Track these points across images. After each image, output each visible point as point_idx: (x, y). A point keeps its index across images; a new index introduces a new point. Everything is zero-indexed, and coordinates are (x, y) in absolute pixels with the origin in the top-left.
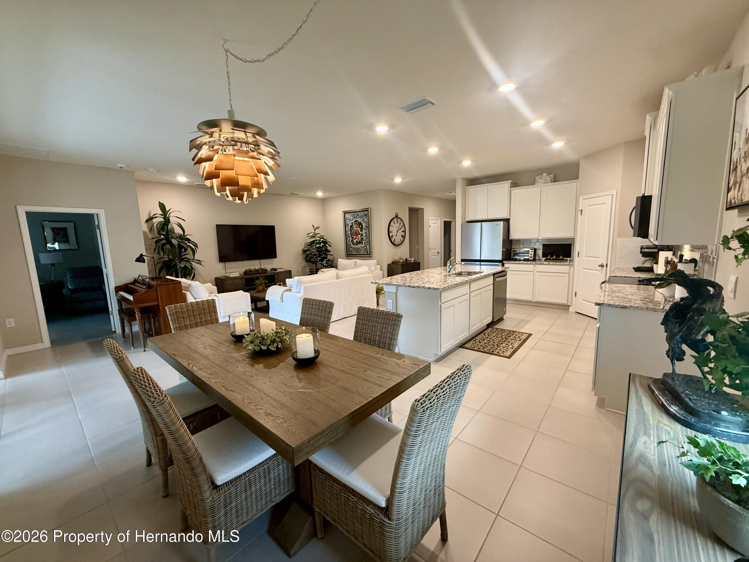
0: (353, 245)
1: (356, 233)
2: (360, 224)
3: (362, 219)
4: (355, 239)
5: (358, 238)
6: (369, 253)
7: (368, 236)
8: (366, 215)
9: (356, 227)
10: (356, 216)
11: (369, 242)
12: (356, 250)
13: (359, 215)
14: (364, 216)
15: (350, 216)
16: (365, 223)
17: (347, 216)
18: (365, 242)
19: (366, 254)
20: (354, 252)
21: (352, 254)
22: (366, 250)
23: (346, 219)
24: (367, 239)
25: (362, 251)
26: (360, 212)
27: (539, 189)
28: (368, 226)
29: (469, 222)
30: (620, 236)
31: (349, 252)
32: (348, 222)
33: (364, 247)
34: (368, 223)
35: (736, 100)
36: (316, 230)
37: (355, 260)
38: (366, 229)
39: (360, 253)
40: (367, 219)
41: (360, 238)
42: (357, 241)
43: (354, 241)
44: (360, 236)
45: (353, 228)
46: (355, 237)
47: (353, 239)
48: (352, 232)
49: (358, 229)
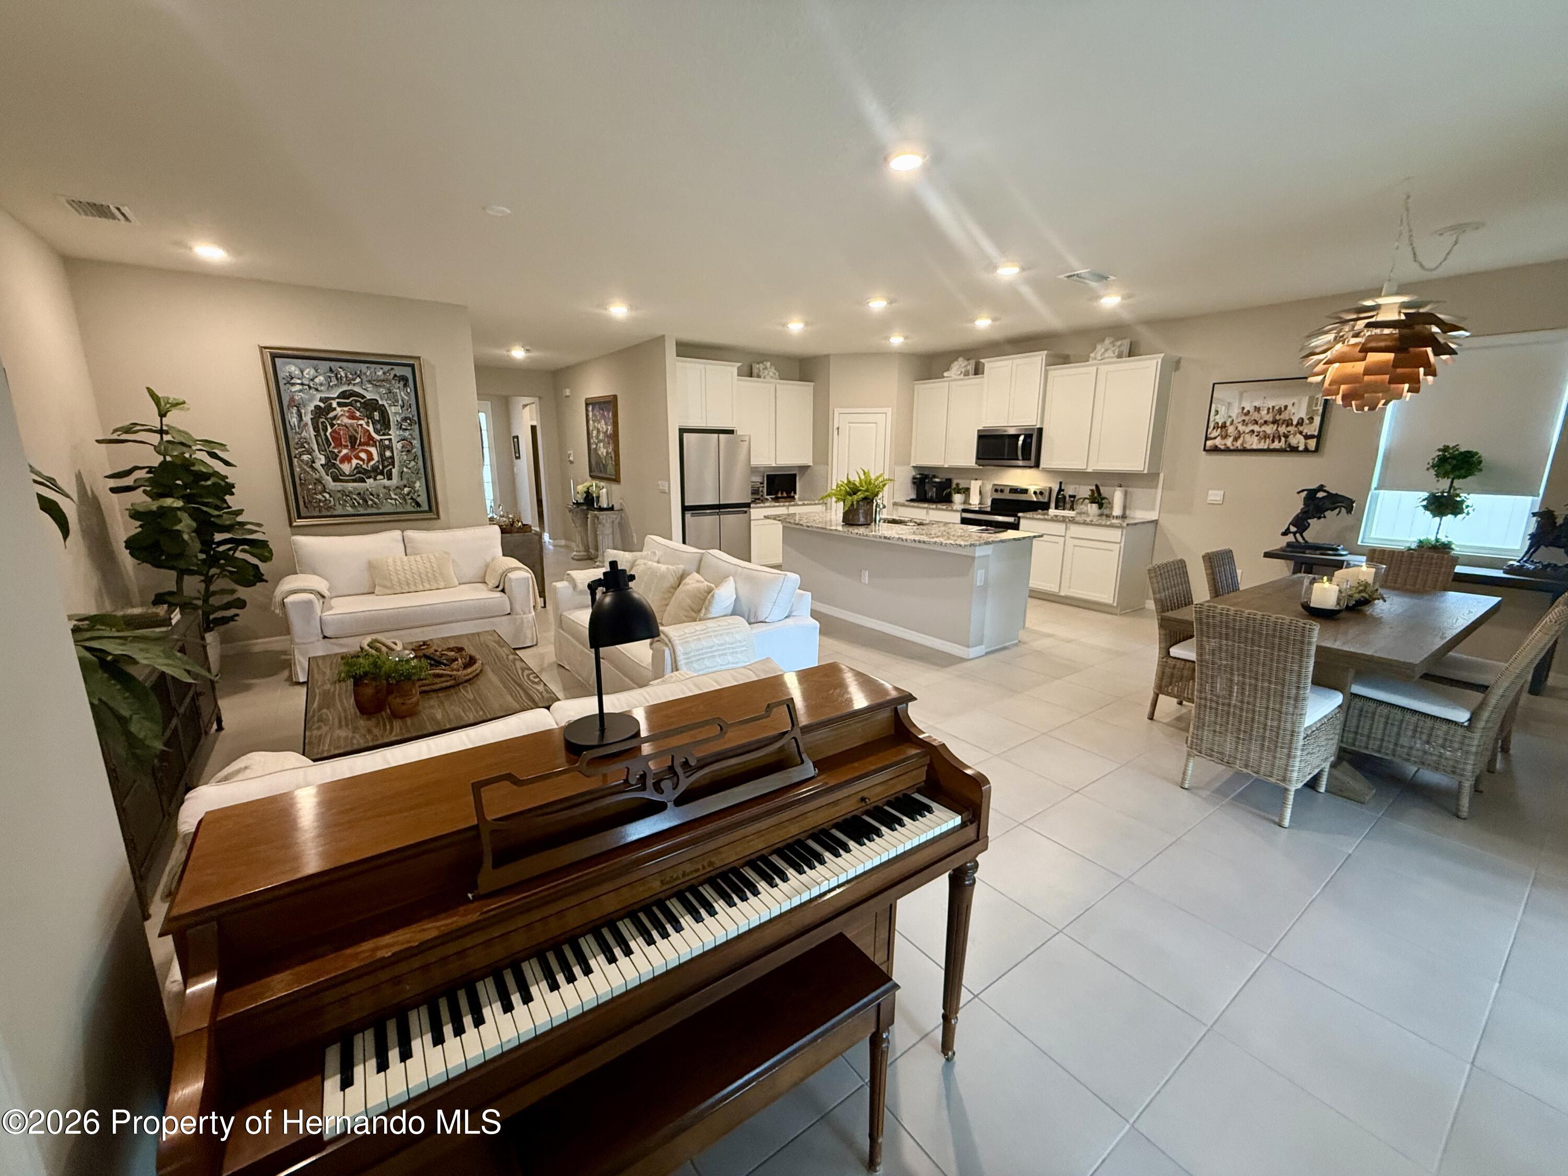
0: (336, 479)
1: (353, 440)
2: (371, 407)
3: (383, 390)
4: (346, 459)
5: (363, 455)
6: (425, 507)
7: (417, 450)
8: (404, 379)
9: (352, 417)
10: (343, 375)
11: (422, 471)
12: (355, 499)
13: (365, 374)
14: (393, 382)
15: (309, 372)
16: (402, 407)
17: (293, 368)
18: (405, 469)
19: (413, 509)
20: (344, 506)
21: (329, 514)
22: (412, 498)
23: (292, 381)
24: (414, 460)
25: (389, 501)
26: (373, 366)
27: (772, 387)
28: (416, 418)
29: (682, 431)
30: (896, 463)
31: (315, 508)
32: (300, 391)
33: (397, 487)
34: (414, 407)
35: (1214, 384)
36: (169, 414)
37: (397, 534)
38: (403, 427)
39: (378, 508)
40: (409, 390)
41: (376, 457)
42: (356, 468)
43: (342, 466)
44: (373, 450)
45: (335, 417)
46: (345, 451)
47: (336, 460)
48: (328, 434)
49: (365, 426)
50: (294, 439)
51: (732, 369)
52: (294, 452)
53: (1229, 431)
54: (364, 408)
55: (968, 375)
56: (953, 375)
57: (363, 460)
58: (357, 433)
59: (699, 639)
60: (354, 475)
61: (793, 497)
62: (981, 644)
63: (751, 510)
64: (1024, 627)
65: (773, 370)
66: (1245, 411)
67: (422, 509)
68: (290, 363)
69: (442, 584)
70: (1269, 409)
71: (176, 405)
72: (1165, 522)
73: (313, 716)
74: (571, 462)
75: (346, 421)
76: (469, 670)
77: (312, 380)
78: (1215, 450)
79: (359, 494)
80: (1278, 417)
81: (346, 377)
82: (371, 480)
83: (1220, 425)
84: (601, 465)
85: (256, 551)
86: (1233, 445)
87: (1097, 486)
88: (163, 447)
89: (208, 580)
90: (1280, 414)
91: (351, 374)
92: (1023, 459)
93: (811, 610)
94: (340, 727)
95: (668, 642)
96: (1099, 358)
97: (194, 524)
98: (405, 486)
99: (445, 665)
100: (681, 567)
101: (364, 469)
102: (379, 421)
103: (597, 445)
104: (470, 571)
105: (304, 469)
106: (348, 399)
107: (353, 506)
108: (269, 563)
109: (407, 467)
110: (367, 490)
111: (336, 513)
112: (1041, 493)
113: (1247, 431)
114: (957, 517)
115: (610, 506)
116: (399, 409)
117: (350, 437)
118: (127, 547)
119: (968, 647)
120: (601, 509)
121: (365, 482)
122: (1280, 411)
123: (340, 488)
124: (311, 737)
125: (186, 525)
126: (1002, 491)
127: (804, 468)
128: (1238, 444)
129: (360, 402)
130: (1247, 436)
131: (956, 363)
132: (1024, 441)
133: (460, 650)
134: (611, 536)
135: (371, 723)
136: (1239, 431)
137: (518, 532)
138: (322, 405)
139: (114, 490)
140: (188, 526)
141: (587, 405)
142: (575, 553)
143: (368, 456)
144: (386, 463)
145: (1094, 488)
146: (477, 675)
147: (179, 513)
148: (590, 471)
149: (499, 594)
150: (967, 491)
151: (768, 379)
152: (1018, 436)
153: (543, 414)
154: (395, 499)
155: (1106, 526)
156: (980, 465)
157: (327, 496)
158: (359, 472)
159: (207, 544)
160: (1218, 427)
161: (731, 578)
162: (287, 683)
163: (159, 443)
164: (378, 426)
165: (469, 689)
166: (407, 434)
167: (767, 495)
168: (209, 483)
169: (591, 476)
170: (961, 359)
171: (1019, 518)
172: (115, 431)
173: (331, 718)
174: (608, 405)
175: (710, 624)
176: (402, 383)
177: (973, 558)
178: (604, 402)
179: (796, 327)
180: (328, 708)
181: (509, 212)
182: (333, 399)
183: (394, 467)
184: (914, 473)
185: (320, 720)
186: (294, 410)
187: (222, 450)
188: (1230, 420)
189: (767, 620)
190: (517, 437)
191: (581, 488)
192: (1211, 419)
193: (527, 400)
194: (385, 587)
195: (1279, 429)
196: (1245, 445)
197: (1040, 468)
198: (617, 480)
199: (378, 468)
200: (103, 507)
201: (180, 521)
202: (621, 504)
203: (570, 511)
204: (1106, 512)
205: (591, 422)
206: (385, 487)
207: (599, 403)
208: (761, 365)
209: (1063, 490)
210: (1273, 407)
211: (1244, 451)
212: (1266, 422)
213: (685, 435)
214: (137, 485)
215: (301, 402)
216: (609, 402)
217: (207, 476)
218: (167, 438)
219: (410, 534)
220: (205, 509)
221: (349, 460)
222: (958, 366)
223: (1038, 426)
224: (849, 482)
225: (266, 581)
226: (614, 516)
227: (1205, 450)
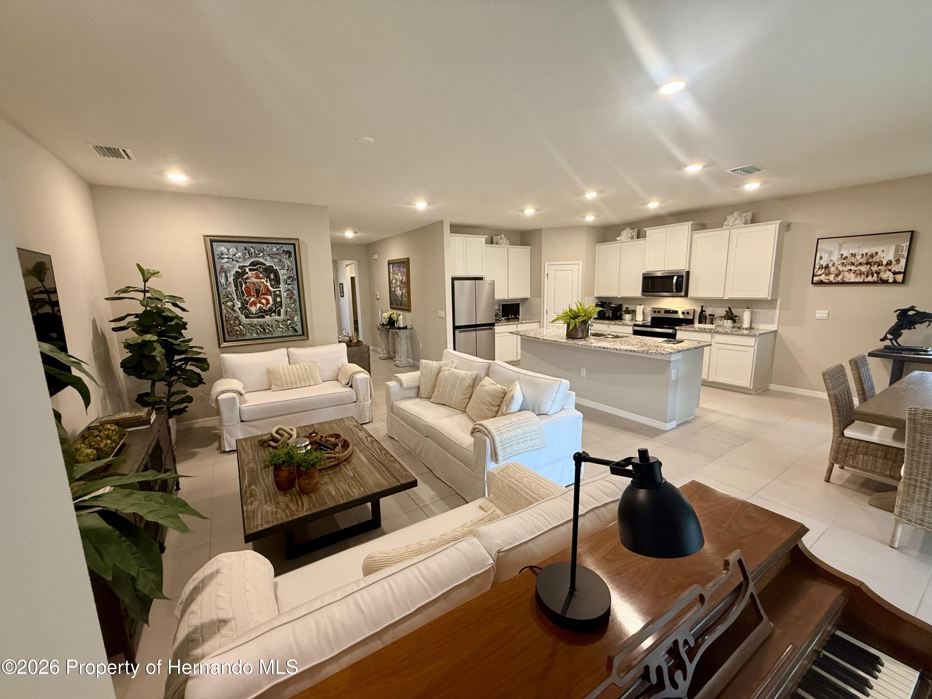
0: (247, 317)
2: (269, 271)
3: (276, 260)
4: (254, 304)
5: (264, 301)
6: (300, 332)
7: (296, 297)
8: (289, 253)
9: (258, 277)
10: (253, 252)
11: (299, 310)
12: (258, 329)
13: (266, 250)
14: (282, 255)
15: (233, 250)
16: (287, 270)
17: (223, 248)
18: (288, 309)
19: (293, 334)
20: (251, 333)
21: (242, 338)
22: (292, 327)
23: (223, 256)
24: (294, 303)
25: (279, 329)
26: (270, 245)
27: (506, 250)
28: (295, 277)
29: (454, 279)
30: (586, 296)
31: (234, 335)
32: (227, 262)
33: (284, 320)
34: (294, 270)
35: (818, 239)
36: (149, 280)
37: (284, 350)
38: (288, 282)
39: (272, 334)
40: (292, 260)
41: (271, 302)
42: (259, 309)
43: (251, 308)
44: (270, 298)
45: (247, 278)
46: (253, 299)
47: (247, 304)
48: (243, 288)
49: (265, 283)
50: (223, 292)
51: (481, 240)
52: (223, 301)
53: (831, 270)
54: (264, 271)
55: (633, 239)
56: (623, 239)
57: (263, 304)
58: (260, 287)
59: (509, 431)
60: (258, 314)
61: (518, 318)
62: (674, 420)
63: (495, 327)
64: (698, 407)
65: (506, 239)
66: (843, 257)
67: (298, 334)
68: (222, 246)
69: (312, 383)
70: (863, 255)
71: (155, 273)
72: (782, 331)
73: (246, 492)
74: (378, 299)
75: (254, 280)
76: (346, 452)
77: (234, 255)
78: (821, 283)
79: (261, 325)
80: (870, 260)
81: (255, 252)
82: (268, 317)
83: (824, 267)
84: (398, 301)
85: (199, 365)
86: (835, 280)
87: (729, 308)
88: (145, 302)
89: (170, 385)
90: (872, 258)
91: (258, 251)
92: (677, 291)
93: (576, 404)
94: (266, 502)
95: (488, 433)
96: (731, 225)
97: (164, 351)
98: (288, 320)
99: (331, 450)
100: (475, 372)
101: (264, 310)
102: (273, 280)
103: (395, 288)
104: (329, 372)
105: (228, 311)
106: (255, 266)
107: (257, 333)
108: (207, 372)
109: (289, 308)
110: (266, 323)
111: (247, 338)
112: (688, 313)
113: (846, 270)
114: (630, 330)
115: (405, 326)
116: (285, 272)
117: (256, 290)
118: (121, 367)
119: (666, 422)
120: (399, 328)
121: (265, 318)
122: (872, 256)
123: (250, 322)
124: (247, 510)
125: (159, 352)
126: (659, 312)
127: (525, 300)
128: (839, 279)
129: (262, 268)
130: (846, 274)
131: (624, 231)
132: (677, 280)
133: (337, 436)
134: (405, 345)
135: (287, 499)
136: (839, 270)
137: (355, 346)
138: (240, 270)
139: (115, 330)
140: (160, 352)
141: (389, 264)
142: (381, 355)
143: (266, 302)
144: (277, 306)
145: (728, 309)
146: (351, 455)
147: (155, 344)
148: (391, 305)
149: (349, 389)
150: (633, 312)
151: (503, 245)
152: (673, 276)
153: (360, 269)
154: (282, 328)
155: (738, 335)
156: (644, 296)
157: (241, 327)
158: (261, 312)
159: (170, 362)
160: (822, 268)
161: (517, 382)
162: (218, 452)
163: (143, 299)
164: (273, 283)
165: (348, 466)
166: (290, 287)
167: (502, 317)
168: (173, 323)
169: (391, 307)
170: (627, 229)
171: (676, 330)
172: (116, 292)
173: (258, 493)
174: (404, 263)
175: (514, 418)
176: (288, 255)
177: (670, 362)
178: (401, 262)
179: (530, 211)
180: (256, 485)
181: (373, 140)
182: (246, 266)
183: (282, 308)
184: (596, 301)
185: (251, 496)
186: (223, 274)
187: (181, 302)
188: (832, 263)
189: (548, 413)
190: (342, 284)
191: (386, 315)
192: (817, 262)
193: (348, 262)
194: (277, 385)
195: (872, 268)
196: (844, 280)
197: (688, 297)
198: (409, 310)
199: (272, 308)
200: (107, 340)
201: (155, 349)
202: (411, 325)
203: (379, 329)
204: (737, 325)
205: (392, 274)
206: (276, 321)
207: (398, 263)
208: (499, 236)
209: (705, 311)
210: (866, 254)
211: (844, 283)
212: (860, 264)
213: (455, 281)
214: (128, 326)
215: (227, 269)
216: (404, 262)
217: (171, 319)
218: (148, 295)
219: (292, 350)
220: (170, 340)
221: (255, 305)
222: (626, 234)
223: (687, 270)
224: (571, 310)
225: (205, 384)
226: (408, 332)
227: (812, 283)
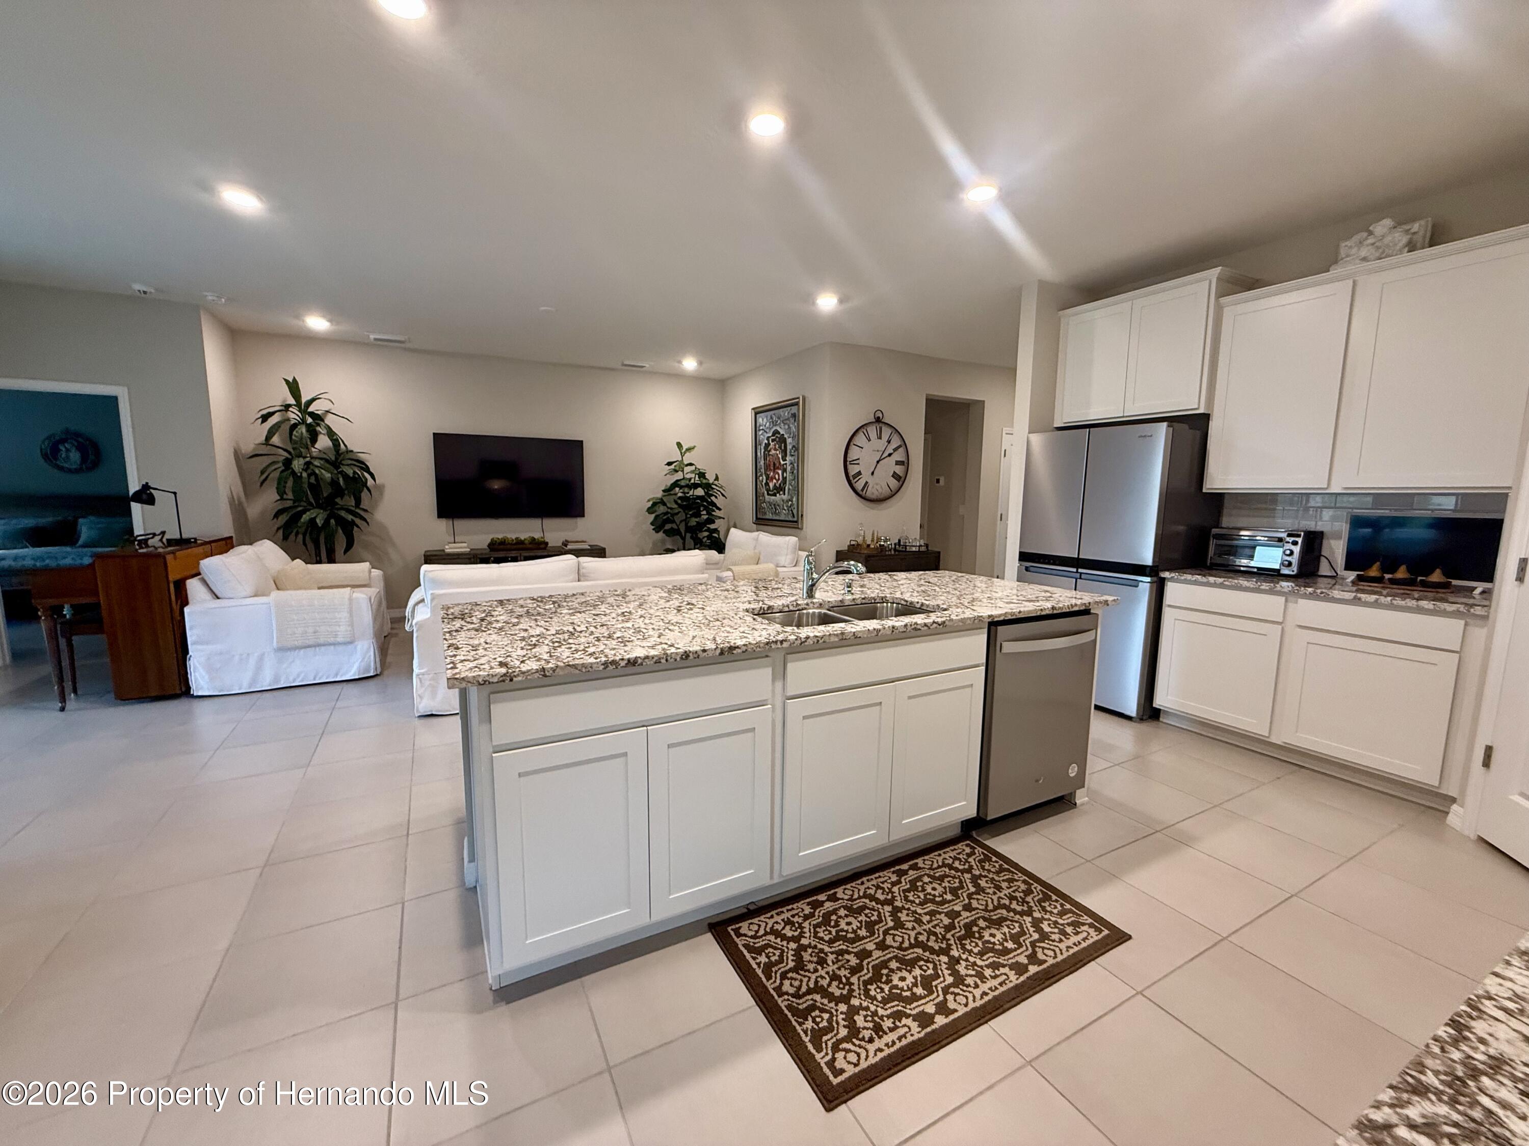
0: (768, 494)
2: (782, 441)
3: (787, 427)
4: (772, 479)
6: (795, 519)
7: (795, 472)
8: (794, 416)
9: (775, 450)
11: (797, 489)
12: (773, 508)
13: (782, 416)
14: (791, 419)
15: (765, 420)
16: (793, 438)
18: (791, 487)
19: (791, 519)
20: (769, 513)
22: (792, 510)
23: (760, 428)
24: (794, 480)
25: (784, 511)
26: (784, 410)
27: (1346, 286)
28: (797, 446)
31: (761, 512)
32: (761, 434)
33: (787, 501)
34: (797, 437)
38: (792, 453)
39: (780, 516)
40: (796, 424)
41: (781, 477)
42: (775, 485)
43: (770, 484)
44: (780, 472)
45: (770, 450)
46: (772, 474)
47: (768, 480)
48: (767, 462)
49: (779, 455)
50: (758, 466)
51: (1201, 287)
52: (758, 475)
54: (779, 442)
57: (776, 480)
58: (776, 460)
60: (774, 491)
63: (1164, 584)
68: (760, 417)
71: (688, 449)
75: (773, 452)
77: (765, 426)
79: (774, 504)
81: (775, 420)
82: (779, 495)
91: (778, 418)
98: (790, 500)
101: (777, 486)
102: (783, 451)
105: (760, 486)
106: (774, 436)
107: (772, 513)
110: (777, 502)
111: (766, 517)
116: (791, 440)
117: (774, 463)
121: (776, 496)
123: (769, 500)
129: (778, 437)
138: (767, 442)
143: (779, 477)
144: (784, 482)
157: (765, 504)
164: (783, 454)
166: (793, 459)
176: (794, 419)
182: (770, 437)
183: (787, 485)
186: (759, 447)
199: (781, 485)
206: (783, 500)
215: (761, 442)
221: (773, 481)
